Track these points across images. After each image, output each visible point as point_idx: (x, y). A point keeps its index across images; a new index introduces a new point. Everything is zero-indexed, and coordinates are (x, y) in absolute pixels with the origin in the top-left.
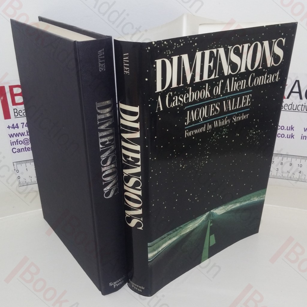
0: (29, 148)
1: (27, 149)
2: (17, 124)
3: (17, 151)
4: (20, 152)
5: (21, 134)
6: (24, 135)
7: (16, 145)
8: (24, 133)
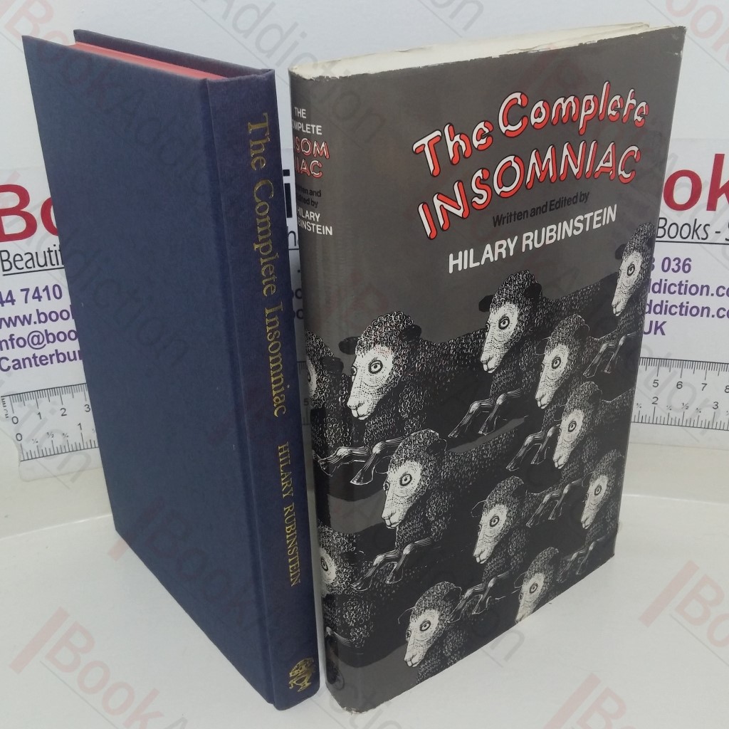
0: (43, 358)
1: (38, 360)
2: (10, 293)
3: (12, 364)
4: (20, 367)
5: (22, 318)
6: (29, 323)
7: (8, 348)
8: (30, 315)
